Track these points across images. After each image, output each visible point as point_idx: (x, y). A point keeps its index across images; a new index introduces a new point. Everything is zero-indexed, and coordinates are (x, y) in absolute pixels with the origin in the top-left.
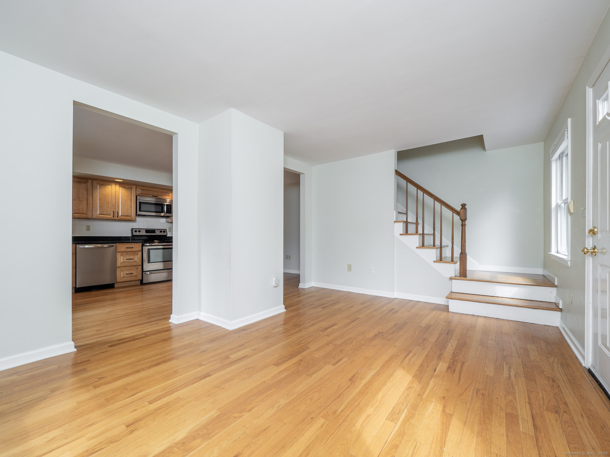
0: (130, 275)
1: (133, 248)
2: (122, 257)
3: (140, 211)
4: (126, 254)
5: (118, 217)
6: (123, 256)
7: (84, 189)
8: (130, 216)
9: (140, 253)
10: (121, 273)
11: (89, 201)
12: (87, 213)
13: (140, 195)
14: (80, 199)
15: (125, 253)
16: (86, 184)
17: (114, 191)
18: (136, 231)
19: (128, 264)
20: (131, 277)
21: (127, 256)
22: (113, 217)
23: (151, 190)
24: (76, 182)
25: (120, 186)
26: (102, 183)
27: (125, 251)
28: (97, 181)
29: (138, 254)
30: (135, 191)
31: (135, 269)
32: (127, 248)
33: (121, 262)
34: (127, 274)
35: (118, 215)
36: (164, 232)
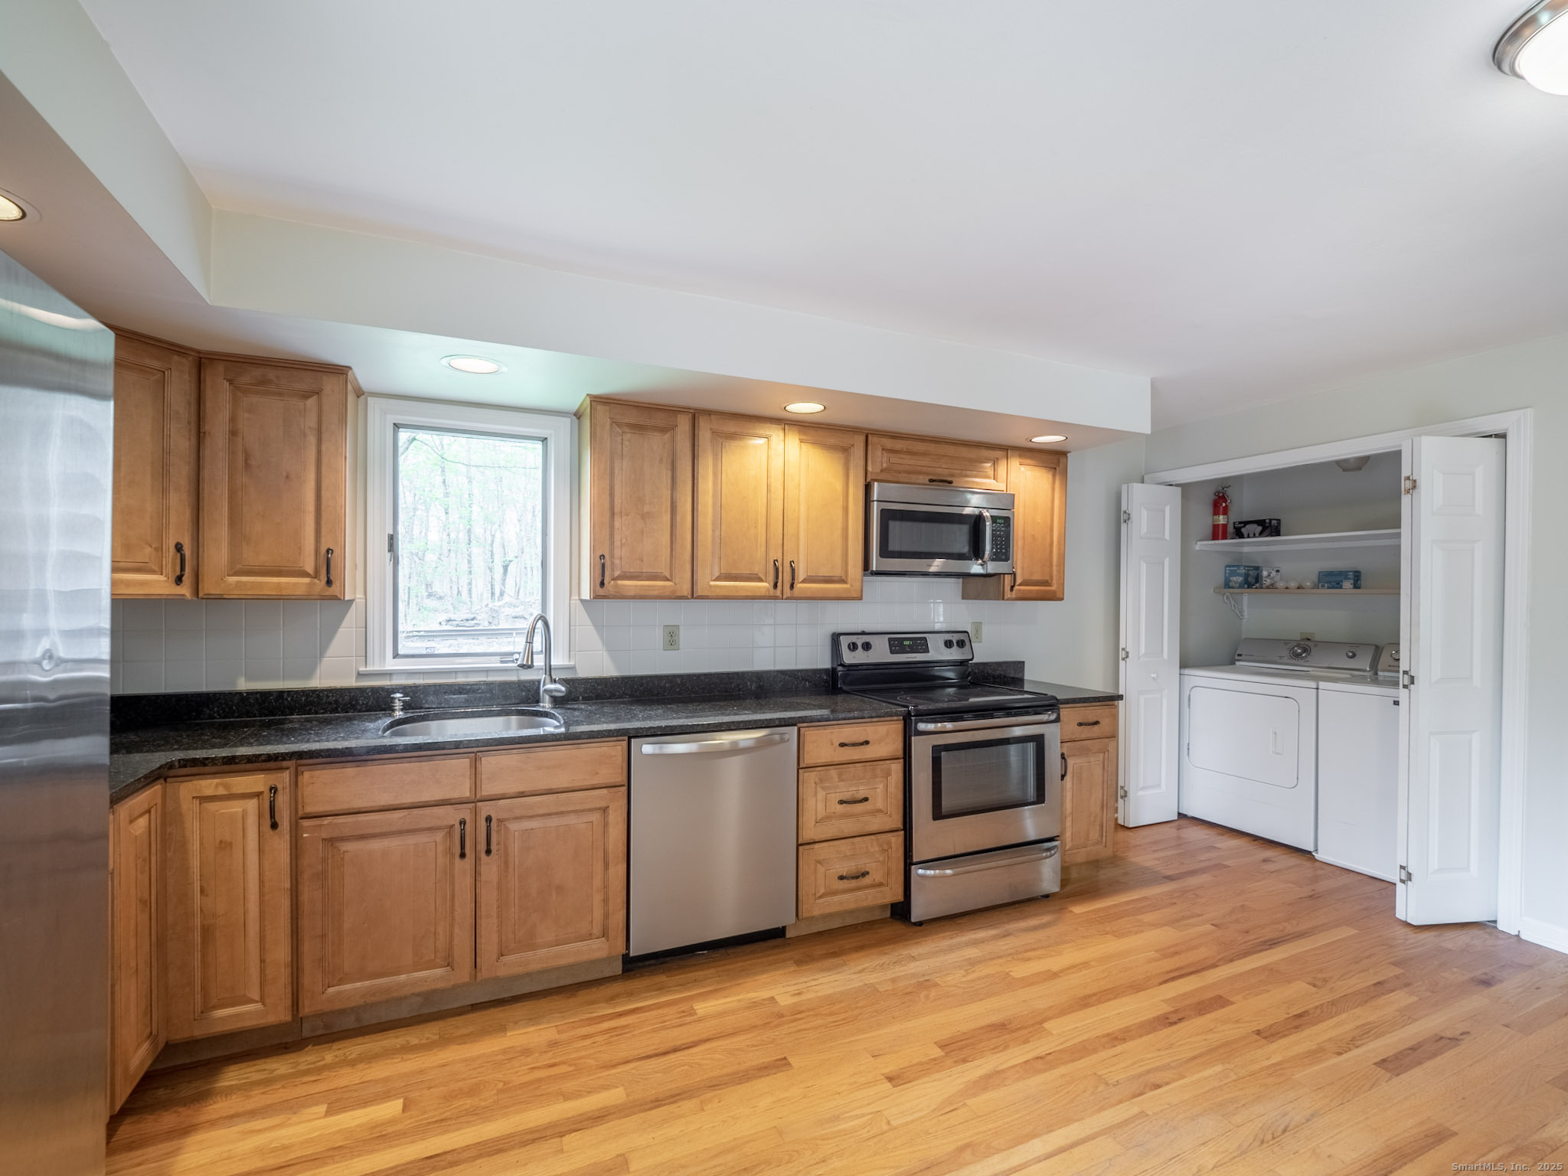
0: (853, 883)
1: (867, 743)
2: (821, 794)
3: (885, 552)
4: (840, 775)
5: (792, 586)
6: (823, 788)
7: (661, 461)
8: (843, 581)
9: (897, 768)
10: (816, 870)
11: (678, 518)
12: (671, 575)
13: (882, 476)
14: (646, 509)
15: (833, 772)
16: (667, 436)
17: (777, 464)
18: (853, 647)
19: (848, 827)
20: (859, 889)
21: (841, 783)
22: (775, 586)
23: (924, 454)
24: (626, 429)
25: (801, 441)
26: (731, 427)
27: (837, 759)
28: (712, 417)
29: (888, 774)
30: (862, 463)
31: (877, 849)
32: (842, 745)
33: (819, 818)
34: (841, 878)
35: (793, 579)
36: (961, 644)
